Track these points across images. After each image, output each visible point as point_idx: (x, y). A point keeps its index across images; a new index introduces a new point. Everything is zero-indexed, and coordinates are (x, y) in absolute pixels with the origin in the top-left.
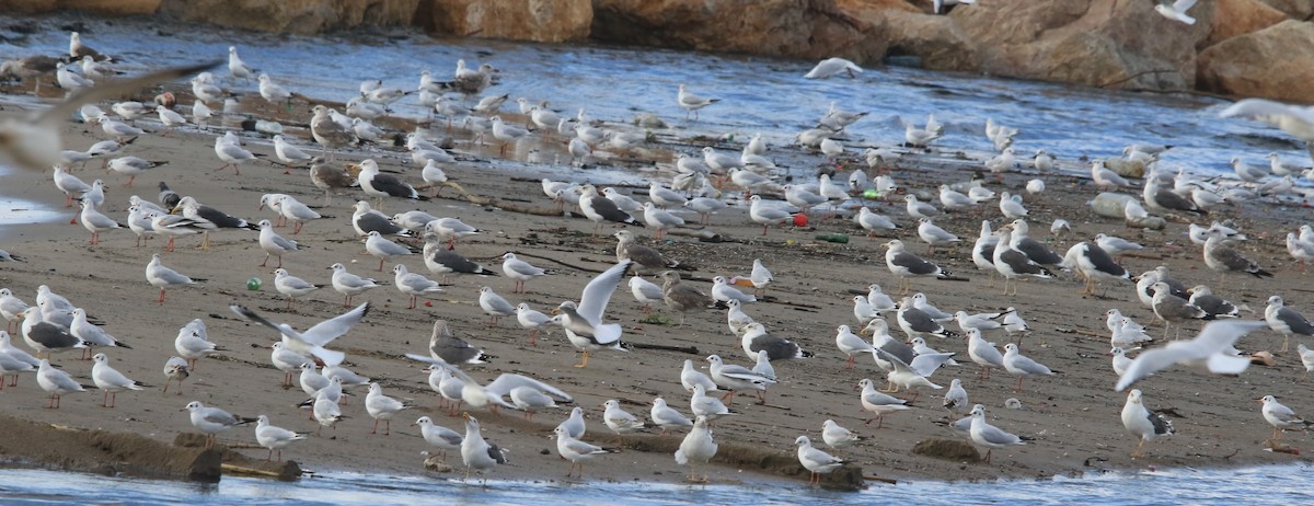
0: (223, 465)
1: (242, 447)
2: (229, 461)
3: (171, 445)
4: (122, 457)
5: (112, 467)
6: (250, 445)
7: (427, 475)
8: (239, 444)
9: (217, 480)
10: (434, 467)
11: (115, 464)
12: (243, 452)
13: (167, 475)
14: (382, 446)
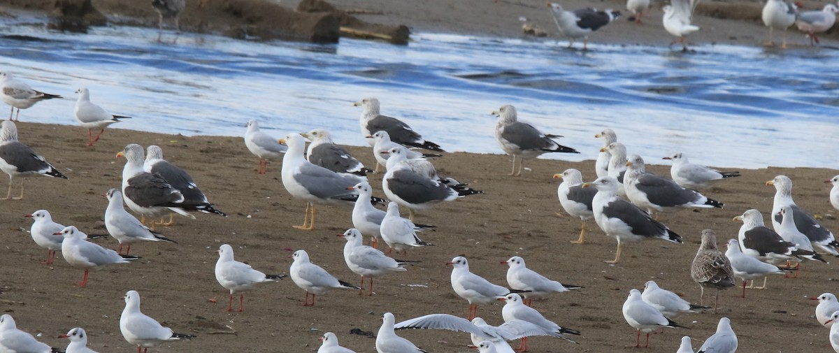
0: (343, 29)
1: (359, 13)
2: (348, 25)
3: (295, 10)
4: (251, 21)
5: (241, 30)
6: (366, 11)
7: (525, 39)
8: (357, 10)
9: (335, 41)
10: (531, 32)
11: (245, 27)
12: (360, 17)
13: (290, 37)
14: (485, 13)
